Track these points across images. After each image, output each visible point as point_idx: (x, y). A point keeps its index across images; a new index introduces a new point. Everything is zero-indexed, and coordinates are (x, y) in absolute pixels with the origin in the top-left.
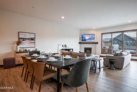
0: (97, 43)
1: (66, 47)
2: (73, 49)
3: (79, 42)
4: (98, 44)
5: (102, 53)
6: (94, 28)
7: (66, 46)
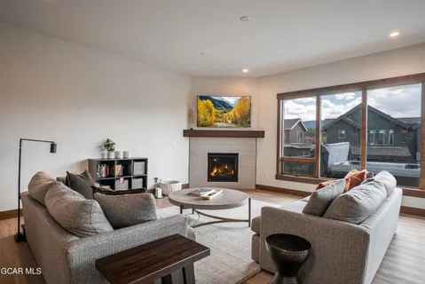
0: (261, 134)
1: (112, 150)
2: (145, 161)
3: (185, 131)
4: (264, 139)
5: (278, 177)
6: (245, 71)
7: (108, 145)
